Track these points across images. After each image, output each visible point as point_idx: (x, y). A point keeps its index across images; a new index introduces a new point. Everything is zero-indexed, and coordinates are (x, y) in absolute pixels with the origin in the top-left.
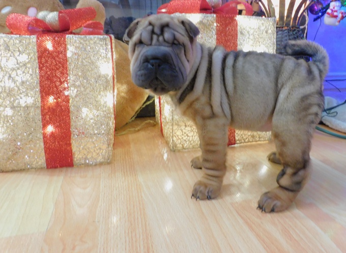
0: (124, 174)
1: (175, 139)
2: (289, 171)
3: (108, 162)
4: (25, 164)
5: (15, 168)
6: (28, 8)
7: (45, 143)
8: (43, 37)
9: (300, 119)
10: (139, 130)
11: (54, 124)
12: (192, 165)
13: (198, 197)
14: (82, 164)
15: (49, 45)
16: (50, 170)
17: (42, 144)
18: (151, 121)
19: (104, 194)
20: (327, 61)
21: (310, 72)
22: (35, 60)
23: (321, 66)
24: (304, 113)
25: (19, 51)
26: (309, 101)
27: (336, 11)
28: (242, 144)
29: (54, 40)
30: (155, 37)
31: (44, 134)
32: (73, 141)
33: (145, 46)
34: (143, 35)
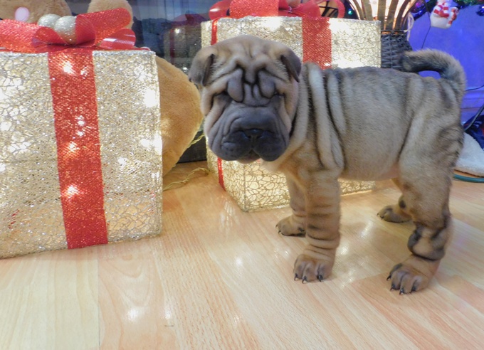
0: (187, 252)
1: (248, 194)
2: (426, 233)
3: (157, 234)
4: (35, 245)
5: (21, 252)
6: (16, 8)
7: (65, 211)
8: (57, 55)
9: (439, 162)
10: (187, 183)
11: (78, 183)
12: (280, 231)
13: (305, 279)
14: (121, 239)
15: (68, 68)
16: (74, 251)
17: (61, 214)
18: (203, 169)
19: (167, 282)
20: (463, 77)
21: (444, 95)
22: (46, 89)
23: (456, 85)
24: (443, 153)
25: (22, 77)
26: (448, 137)
27: (446, 8)
29: (74, 60)
30: (247, 88)
31: (63, 200)
32: (106, 206)
33: (233, 102)
34: (229, 84)
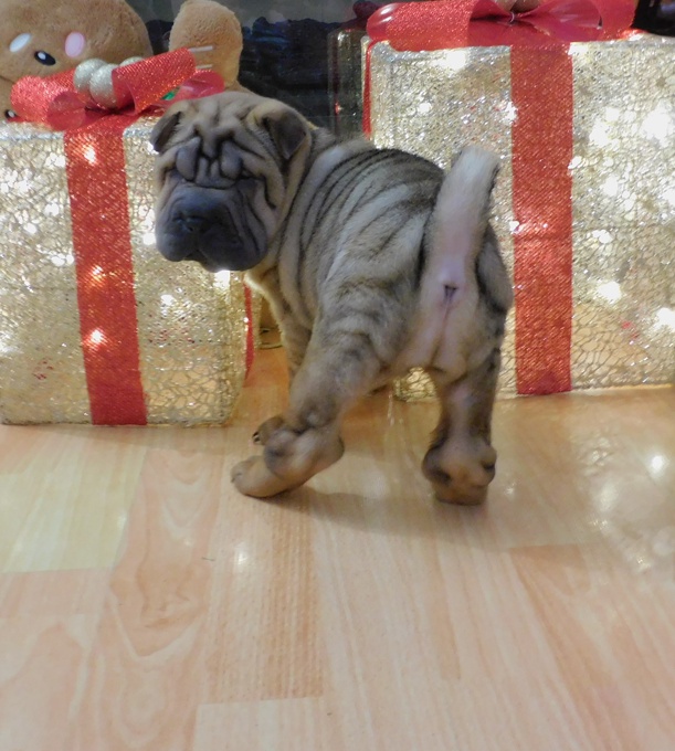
5: (34, 419)
6: (66, 36)
8: (76, 136)
17: (82, 370)
29: (98, 143)
30: (203, 163)
31: (85, 349)
32: (144, 369)
33: (183, 181)
34: (179, 156)
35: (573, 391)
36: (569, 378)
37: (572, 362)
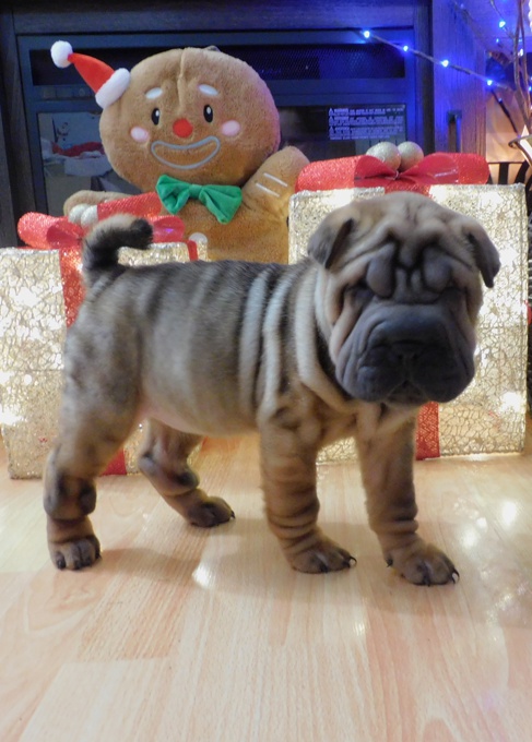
8: (69, 251)
28: (455, 456)
30: (401, 275)
33: (375, 298)
34: (371, 269)
35: (442, 457)
36: (438, 447)
37: (440, 434)
